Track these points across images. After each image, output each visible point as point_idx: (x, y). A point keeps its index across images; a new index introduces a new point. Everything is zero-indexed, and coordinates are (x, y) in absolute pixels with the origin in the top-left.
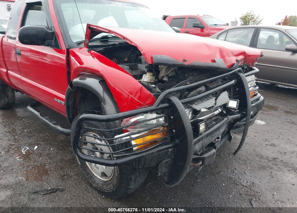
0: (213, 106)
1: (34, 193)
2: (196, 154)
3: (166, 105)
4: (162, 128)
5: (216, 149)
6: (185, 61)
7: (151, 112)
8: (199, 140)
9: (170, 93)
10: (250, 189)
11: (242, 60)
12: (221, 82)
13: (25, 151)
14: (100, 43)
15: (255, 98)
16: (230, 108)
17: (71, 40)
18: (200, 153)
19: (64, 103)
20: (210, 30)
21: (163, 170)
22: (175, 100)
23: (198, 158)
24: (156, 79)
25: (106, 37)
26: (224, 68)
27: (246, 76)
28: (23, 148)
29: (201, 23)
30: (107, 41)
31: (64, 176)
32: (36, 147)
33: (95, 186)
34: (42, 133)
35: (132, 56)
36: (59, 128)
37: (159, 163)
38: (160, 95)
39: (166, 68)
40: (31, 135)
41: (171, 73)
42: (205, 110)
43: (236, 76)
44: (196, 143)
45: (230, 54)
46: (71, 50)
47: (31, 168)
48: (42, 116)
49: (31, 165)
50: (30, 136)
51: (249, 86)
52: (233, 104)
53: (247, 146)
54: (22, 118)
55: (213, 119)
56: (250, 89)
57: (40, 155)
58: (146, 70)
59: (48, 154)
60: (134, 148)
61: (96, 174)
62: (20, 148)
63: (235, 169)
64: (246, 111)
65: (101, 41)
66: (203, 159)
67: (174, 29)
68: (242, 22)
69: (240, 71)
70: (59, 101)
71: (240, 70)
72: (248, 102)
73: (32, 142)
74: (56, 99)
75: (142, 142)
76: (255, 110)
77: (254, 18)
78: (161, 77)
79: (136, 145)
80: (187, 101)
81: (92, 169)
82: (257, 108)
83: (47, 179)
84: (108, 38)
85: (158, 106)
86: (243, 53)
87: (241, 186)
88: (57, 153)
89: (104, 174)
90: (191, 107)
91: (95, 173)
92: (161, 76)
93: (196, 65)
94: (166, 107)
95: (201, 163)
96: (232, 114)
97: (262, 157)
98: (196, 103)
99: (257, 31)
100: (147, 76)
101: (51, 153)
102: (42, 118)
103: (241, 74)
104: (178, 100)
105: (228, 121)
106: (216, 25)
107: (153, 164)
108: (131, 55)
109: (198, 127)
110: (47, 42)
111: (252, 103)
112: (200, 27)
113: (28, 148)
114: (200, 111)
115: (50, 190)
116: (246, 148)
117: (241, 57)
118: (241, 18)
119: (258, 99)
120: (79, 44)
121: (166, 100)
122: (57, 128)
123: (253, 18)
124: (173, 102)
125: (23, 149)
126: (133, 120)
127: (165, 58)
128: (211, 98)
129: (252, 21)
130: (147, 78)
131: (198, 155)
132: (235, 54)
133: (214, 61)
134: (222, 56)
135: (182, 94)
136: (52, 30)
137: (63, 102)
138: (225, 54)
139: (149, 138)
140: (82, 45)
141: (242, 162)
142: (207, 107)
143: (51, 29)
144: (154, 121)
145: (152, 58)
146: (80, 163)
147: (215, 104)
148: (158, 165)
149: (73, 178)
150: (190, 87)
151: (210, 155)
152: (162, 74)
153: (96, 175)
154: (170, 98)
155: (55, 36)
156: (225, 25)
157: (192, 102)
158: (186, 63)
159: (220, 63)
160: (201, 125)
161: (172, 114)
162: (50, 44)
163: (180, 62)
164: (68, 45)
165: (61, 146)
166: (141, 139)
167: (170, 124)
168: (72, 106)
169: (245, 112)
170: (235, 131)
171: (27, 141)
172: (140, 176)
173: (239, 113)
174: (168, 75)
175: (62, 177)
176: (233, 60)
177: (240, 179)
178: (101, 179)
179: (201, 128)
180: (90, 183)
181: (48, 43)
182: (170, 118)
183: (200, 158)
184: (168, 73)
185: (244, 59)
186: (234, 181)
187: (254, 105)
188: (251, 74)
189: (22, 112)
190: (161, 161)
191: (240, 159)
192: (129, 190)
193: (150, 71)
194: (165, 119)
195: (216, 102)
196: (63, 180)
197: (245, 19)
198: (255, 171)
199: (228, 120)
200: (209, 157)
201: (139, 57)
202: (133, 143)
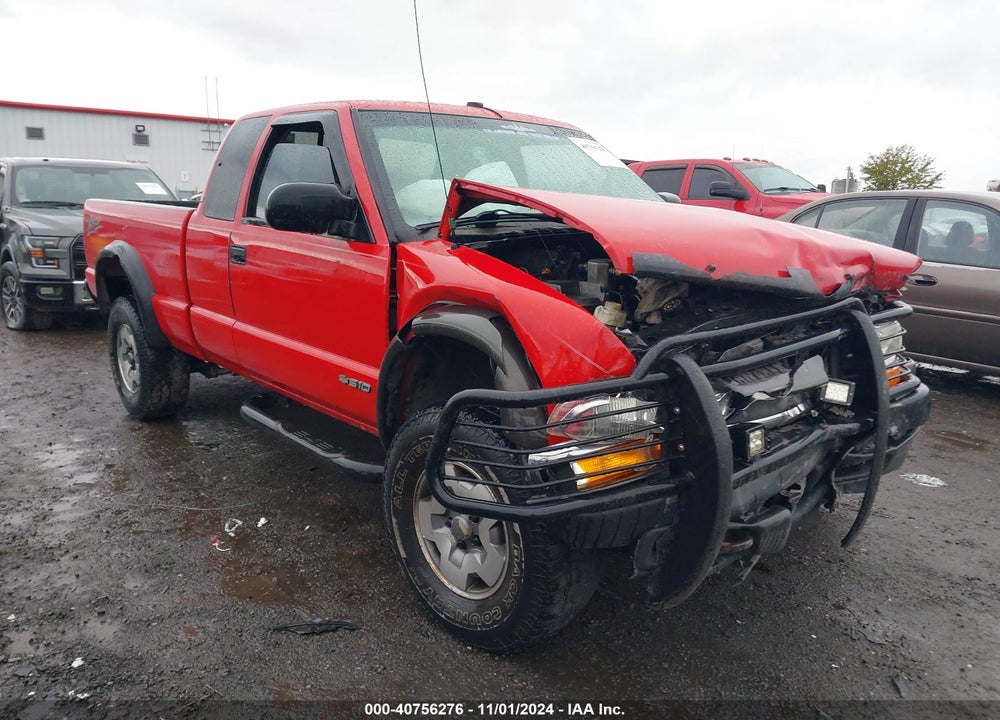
0: (783, 390)
1: (279, 630)
2: (736, 519)
3: (662, 376)
4: (649, 438)
5: (791, 510)
6: (712, 269)
7: (624, 391)
8: (747, 478)
9: (675, 346)
10: (893, 652)
11: (863, 277)
12: (804, 332)
13: (233, 529)
14: (478, 230)
15: (903, 386)
16: (831, 404)
17: (403, 220)
18: (748, 517)
19: (369, 386)
20: (764, 205)
21: (645, 560)
22: (687, 363)
23: (743, 529)
24: (628, 319)
25: (492, 215)
26: (813, 294)
27: (876, 322)
28: (226, 521)
29: (736, 184)
30: (493, 226)
31: (352, 594)
32: (263, 521)
33: (446, 616)
34: (273, 487)
35: (562, 262)
36: (341, 460)
37: (637, 538)
38: (645, 353)
39: (659, 291)
40: (240, 489)
41: (668, 303)
42: (765, 397)
43: (844, 318)
44: (739, 483)
45: (828, 259)
46: (401, 245)
47: (258, 571)
48: (290, 431)
49: (257, 564)
50: (240, 494)
51: (884, 350)
52: (838, 392)
53: (885, 543)
54: (209, 445)
55: (784, 430)
56: (888, 362)
57: (278, 542)
58: (602, 296)
59: (299, 539)
60: (581, 482)
61: (451, 582)
62: (219, 520)
63: (849, 600)
64: (876, 417)
65: (478, 226)
66: (756, 533)
67: (663, 197)
68: (869, 183)
69: (856, 306)
70: (353, 382)
71: (856, 302)
72: (879, 390)
73: (248, 507)
74: (343, 379)
75: (599, 468)
76: (904, 422)
77: (911, 171)
78: (642, 314)
79: (582, 477)
80: (718, 370)
81: (438, 568)
82: (910, 417)
83: (307, 599)
84: (498, 217)
85: (642, 377)
86: (866, 259)
87: (866, 645)
88: (323, 537)
89: (475, 582)
90: (727, 390)
91: (447, 579)
92: (643, 311)
93: (741, 281)
94: (663, 383)
95: (750, 542)
96: (836, 420)
97: (930, 573)
98: (740, 379)
99: (915, 209)
100: (605, 311)
101: (306, 538)
102: (290, 436)
103: (860, 313)
104: (694, 365)
105: (825, 438)
106: (785, 189)
107: (621, 541)
108: (557, 262)
109: (746, 440)
110: (337, 223)
111: (893, 401)
112: (734, 194)
113: (240, 523)
114: (750, 398)
115: (320, 624)
116: (883, 548)
117: (858, 270)
118: (866, 170)
119: (912, 391)
120: (424, 230)
121: (664, 363)
122: (334, 460)
123: (909, 170)
124: (683, 370)
125: (227, 525)
126: (580, 408)
127: (663, 260)
128: (781, 372)
129: (904, 179)
130: (606, 314)
131: (742, 521)
132: (843, 259)
133: (787, 275)
134: (807, 264)
135: (702, 356)
136: (352, 194)
137: (365, 384)
138: (812, 259)
139: (616, 461)
140: (434, 234)
141: (871, 584)
142: (769, 391)
143: (349, 193)
144: (633, 417)
145: (630, 260)
146: (406, 553)
147: (791, 385)
148: (634, 543)
149: (379, 600)
150: (724, 336)
151: (776, 523)
152: (645, 305)
153: (450, 586)
154: (675, 359)
155: (359, 207)
156: (813, 190)
157: (730, 374)
158: (715, 276)
159: (801, 279)
160: (752, 435)
161: (676, 401)
162: (345, 231)
163: (699, 270)
164: (395, 233)
165: (333, 522)
166: (596, 460)
167: (670, 428)
168: (396, 392)
169: (871, 420)
170: (845, 480)
171: (235, 504)
172: (578, 582)
173: (854, 420)
174: (661, 310)
175: (348, 597)
176: (838, 273)
177: (864, 627)
178: (465, 595)
179: (752, 445)
180: (432, 612)
181: (339, 226)
182: (671, 413)
183: (747, 529)
184: (664, 302)
185: (866, 275)
186: (846, 629)
187: (899, 405)
188: (891, 319)
189: (206, 431)
190: (643, 533)
191: (862, 575)
192: (549, 622)
193: (612, 298)
194: (658, 412)
195: (792, 380)
196: (350, 604)
197: (881, 173)
198: (909, 609)
199: (823, 435)
200: (774, 528)
201: (580, 266)
202: (578, 468)
